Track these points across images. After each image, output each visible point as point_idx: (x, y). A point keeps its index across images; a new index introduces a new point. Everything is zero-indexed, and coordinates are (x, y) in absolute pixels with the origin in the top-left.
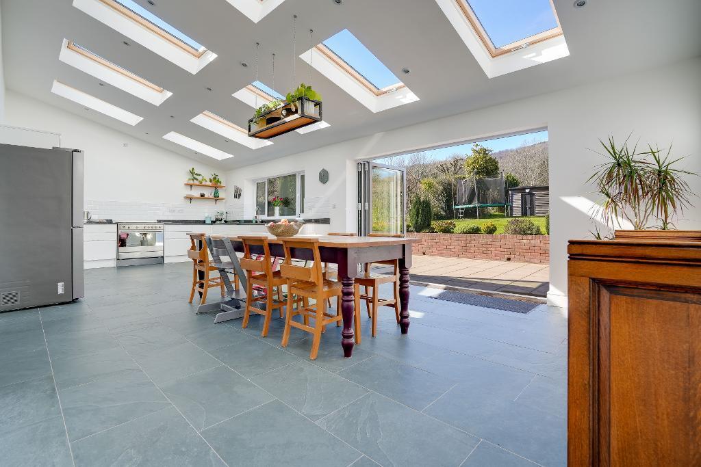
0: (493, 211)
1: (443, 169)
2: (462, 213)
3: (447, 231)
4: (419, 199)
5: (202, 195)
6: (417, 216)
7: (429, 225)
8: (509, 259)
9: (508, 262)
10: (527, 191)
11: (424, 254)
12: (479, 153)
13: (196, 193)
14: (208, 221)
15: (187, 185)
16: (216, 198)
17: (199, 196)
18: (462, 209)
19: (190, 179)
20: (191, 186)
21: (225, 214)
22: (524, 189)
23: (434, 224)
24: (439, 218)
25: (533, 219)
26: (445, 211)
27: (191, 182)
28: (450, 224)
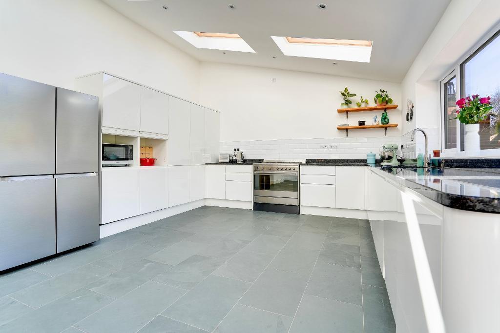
5: (362, 123)
13: (353, 121)
14: (371, 161)
15: (340, 111)
16: (386, 126)
17: (357, 125)
19: (342, 104)
20: (347, 112)
21: (400, 148)
27: (345, 107)
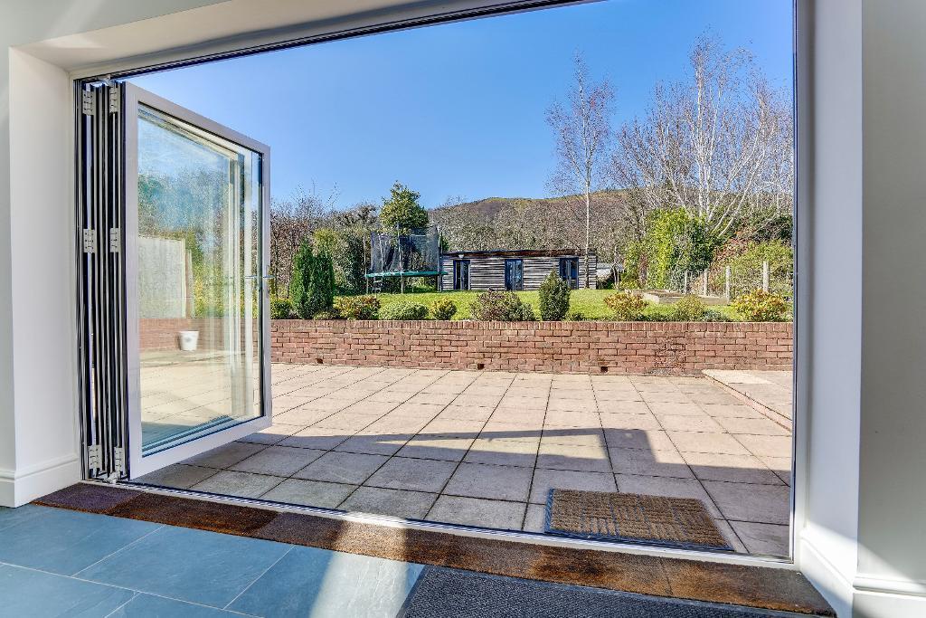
0: (418, 283)
1: (347, 220)
2: (377, 285)
3: (364, 315)
4: (309, 251)
6: (306, 283)
7: (330, 303)
8: (481, 367)
9: (480, 372)
10: (461, 256)
11: (320, 361)
12: (402, 197)
18: (378, 278)
22: (457, 254)
23: (338, 301)
24: (343, 292)
25: (519, 294)
26: (353, 282)
28: (370, 301)
